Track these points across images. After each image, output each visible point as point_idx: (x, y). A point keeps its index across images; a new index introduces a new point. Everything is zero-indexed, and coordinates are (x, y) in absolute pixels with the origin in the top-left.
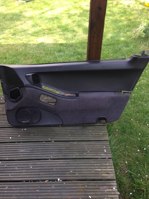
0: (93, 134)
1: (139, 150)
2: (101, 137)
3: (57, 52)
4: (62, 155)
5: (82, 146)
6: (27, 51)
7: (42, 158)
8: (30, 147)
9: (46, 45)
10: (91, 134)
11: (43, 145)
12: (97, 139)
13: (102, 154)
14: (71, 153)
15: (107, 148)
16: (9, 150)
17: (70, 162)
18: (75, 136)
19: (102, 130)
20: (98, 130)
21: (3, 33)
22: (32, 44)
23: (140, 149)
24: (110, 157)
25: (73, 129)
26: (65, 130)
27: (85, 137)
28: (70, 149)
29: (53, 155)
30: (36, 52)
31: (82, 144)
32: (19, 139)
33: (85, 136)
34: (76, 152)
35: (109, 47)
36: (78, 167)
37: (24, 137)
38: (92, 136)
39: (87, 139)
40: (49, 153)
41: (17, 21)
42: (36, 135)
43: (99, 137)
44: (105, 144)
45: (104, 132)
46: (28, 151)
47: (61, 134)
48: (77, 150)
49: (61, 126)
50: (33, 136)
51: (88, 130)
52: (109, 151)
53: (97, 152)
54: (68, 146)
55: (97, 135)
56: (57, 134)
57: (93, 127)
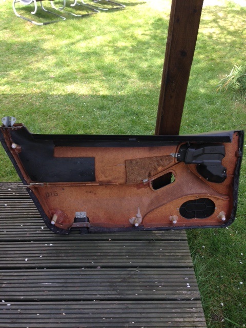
0: (167, 254)
2: (181, 261)
3: (98, 109)
4: (115, 292)
5: (148, 276)
6: (48, 106)
7: (82, 297)
8: (60, 277)
9: (79, 97)
10: (162, 254)
11: (82, 273)
12: (173, 264)
13: (184, 292)
14: (130, 288)
15: (191, 280)
16: (24, 281)
17: (130, 306)
18: (136, 257)
19: (181, 248)
20: (174, 248)
21: (7, 75)
22: (56, 95)
23: (244, 280)
24: (198, 296)
26: (118, 246)
27: (153, 261)
28: (129, 282)
29: (101, 292)
30: (64, 108)
31: (149, 273)
32: (40, 262)
33: (152, 257)
34: (138, 288)
36: (143, 315)
37: (49, 258)
38: (163, 258)
39: (157, 264)
40: (95, 288)
41: (30, 55)
42: (70, 254)
43: (177, 261)
44: (187, 273)
45: (184, 251)
46: (57, 285)
47: (112, 254)
48: (141, 284)
49: (112, 240)
50: (64, 258)
51: (157, 248)
52: (195, 286)
53: (174, 288)
54: (126, 276)
55: (173, 258)
56: (105, 254)
57: (166, 243)
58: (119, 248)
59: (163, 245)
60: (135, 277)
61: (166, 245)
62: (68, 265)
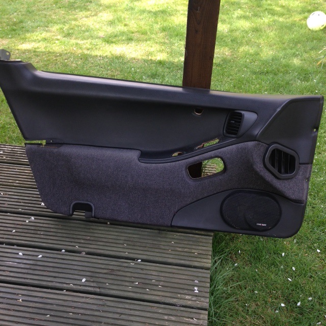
0: (179, 249)
2: (195, 259)
7: (50, 284)
8: (30, 257)
10: (173, 248)
12: (183, 262)
13: (187, 297)
14: (116, 282)
15: (202, 284)
17: (109, 303)
18: (135, 248)
19: (201, 244)
20: (191, 243)
24: (206, 305)
25: (136, 232)
26: (116, 232)
27: (158, 254)
28: (117, 275)
31: (148, 268)
32: (11, 237)
34: (127, 284)
36: (123, 317)
38: (173, 253)
39: (160, 259)
40: (67, 276)
42: (51, 234)
43: (190, 259)
44: (200, 275)
45: (204, 248)
46: (23, 266)
48: (133, 280)
49: (110, 224)
50: (42, 236)
51: (168, 240)
52: (206, 292)
54: (115, 268)
55: (186, 254)
56: (96, 239)
57: (181, 236)
58: (117, 234)
59: (177, 237)
60: (127, 270)
61: (182, 238)
62: (44, 245)
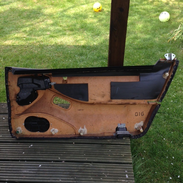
0: (114, 154)
1: (171, 178)
2: (123, 159)
4: (73, 179)
5: (98, 169)
6: (43, 54)
9: (66, 47)
10: (111, 154)
11: (51, 165)
12: (117, 161)
13: (123, 181)
14: (84, 176)
15: (129, 173)
16: (10, 169)
18: (91, 155)
19: (125, 150)
20: (119, 150)
21: (17, 33)
23: (173, 176)
25: (89, 147)
27: (103, 158)
28: (84, 172)
29: (63, 178)
31: (99, 166)
32: (23, 156)
33: (103, 156)
34: (90, 176)
35: (140, 51)
37: (29, 154)
38: (111, 156)
39: (105, 161)
40: (57, 175)
42: (44, 152)
43: (121, 159)
44: (127, 167)
45: (127, 152)
46: (32, 172)
47: (74, 153)
48: (92, 174)
49: (75, 143)
50: (40, 154)
51: (107, 149)
52: (132, 177)
53: (116, 177)
54: (82, 168)
55: (118, 157)
56: (69, 153)
57: (114, 146)
58: (79, 149)
59: (112, 147)
60: (88, 169)
61: (114, 147)
62: (42, 159)
